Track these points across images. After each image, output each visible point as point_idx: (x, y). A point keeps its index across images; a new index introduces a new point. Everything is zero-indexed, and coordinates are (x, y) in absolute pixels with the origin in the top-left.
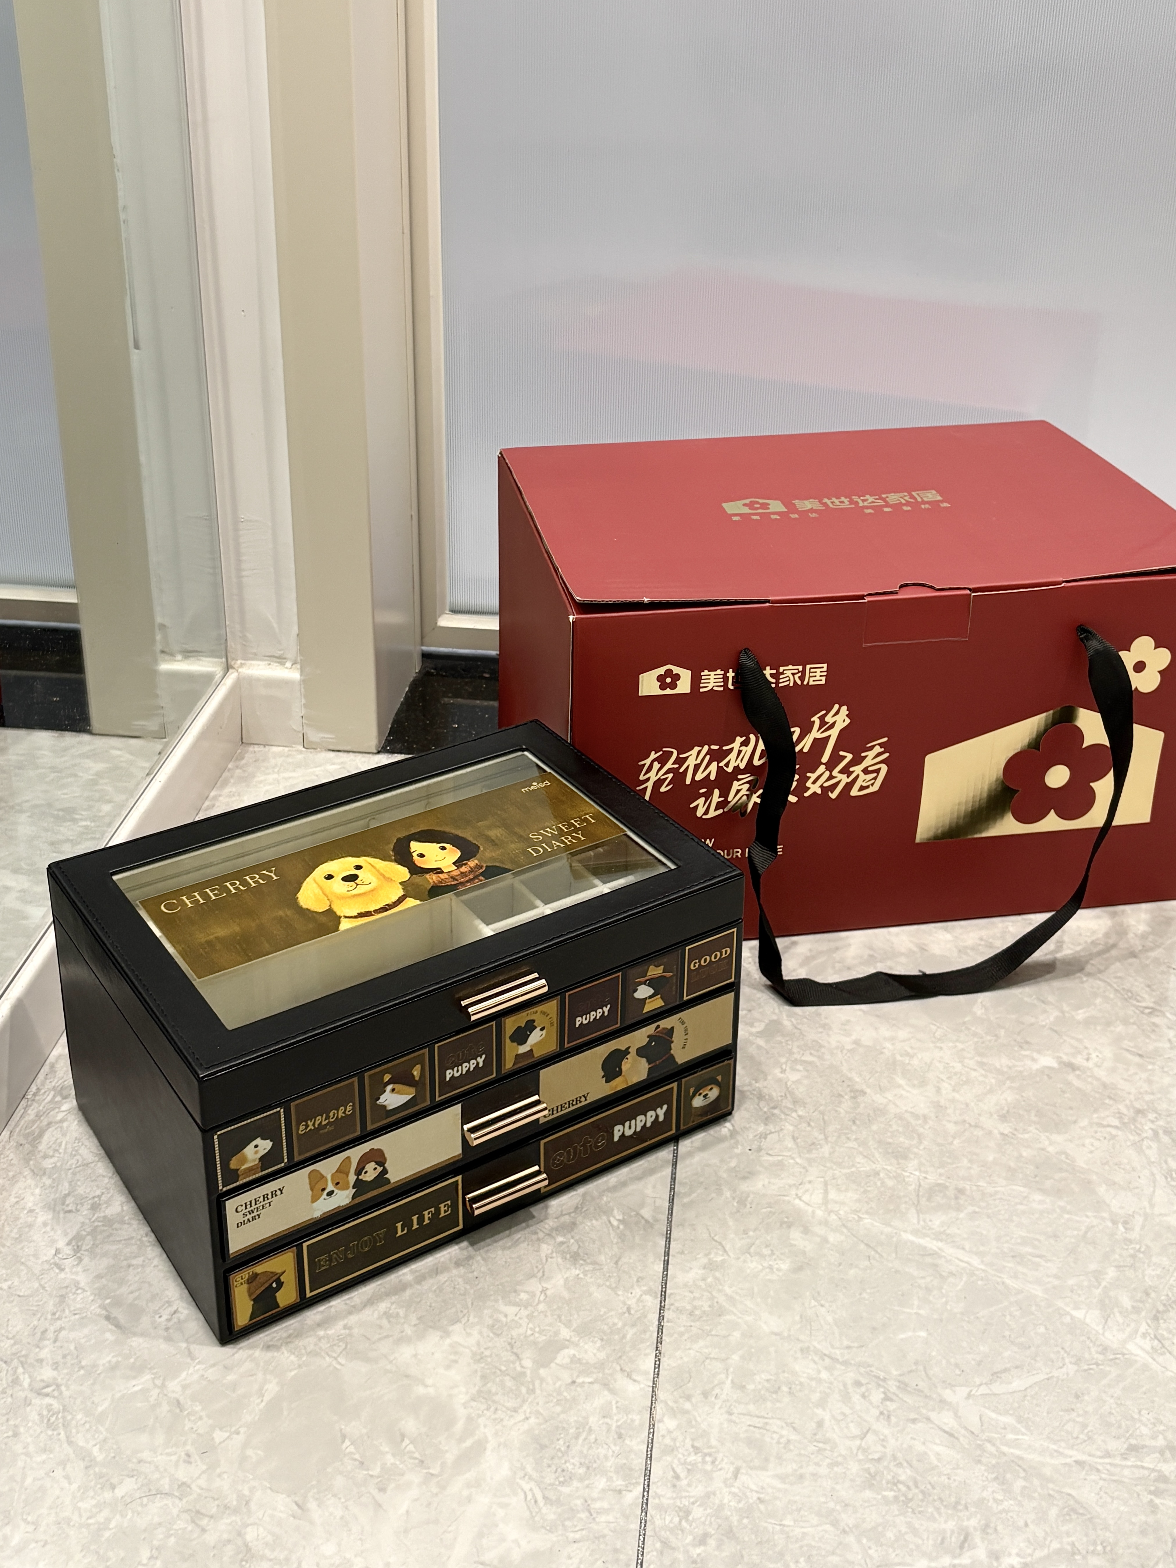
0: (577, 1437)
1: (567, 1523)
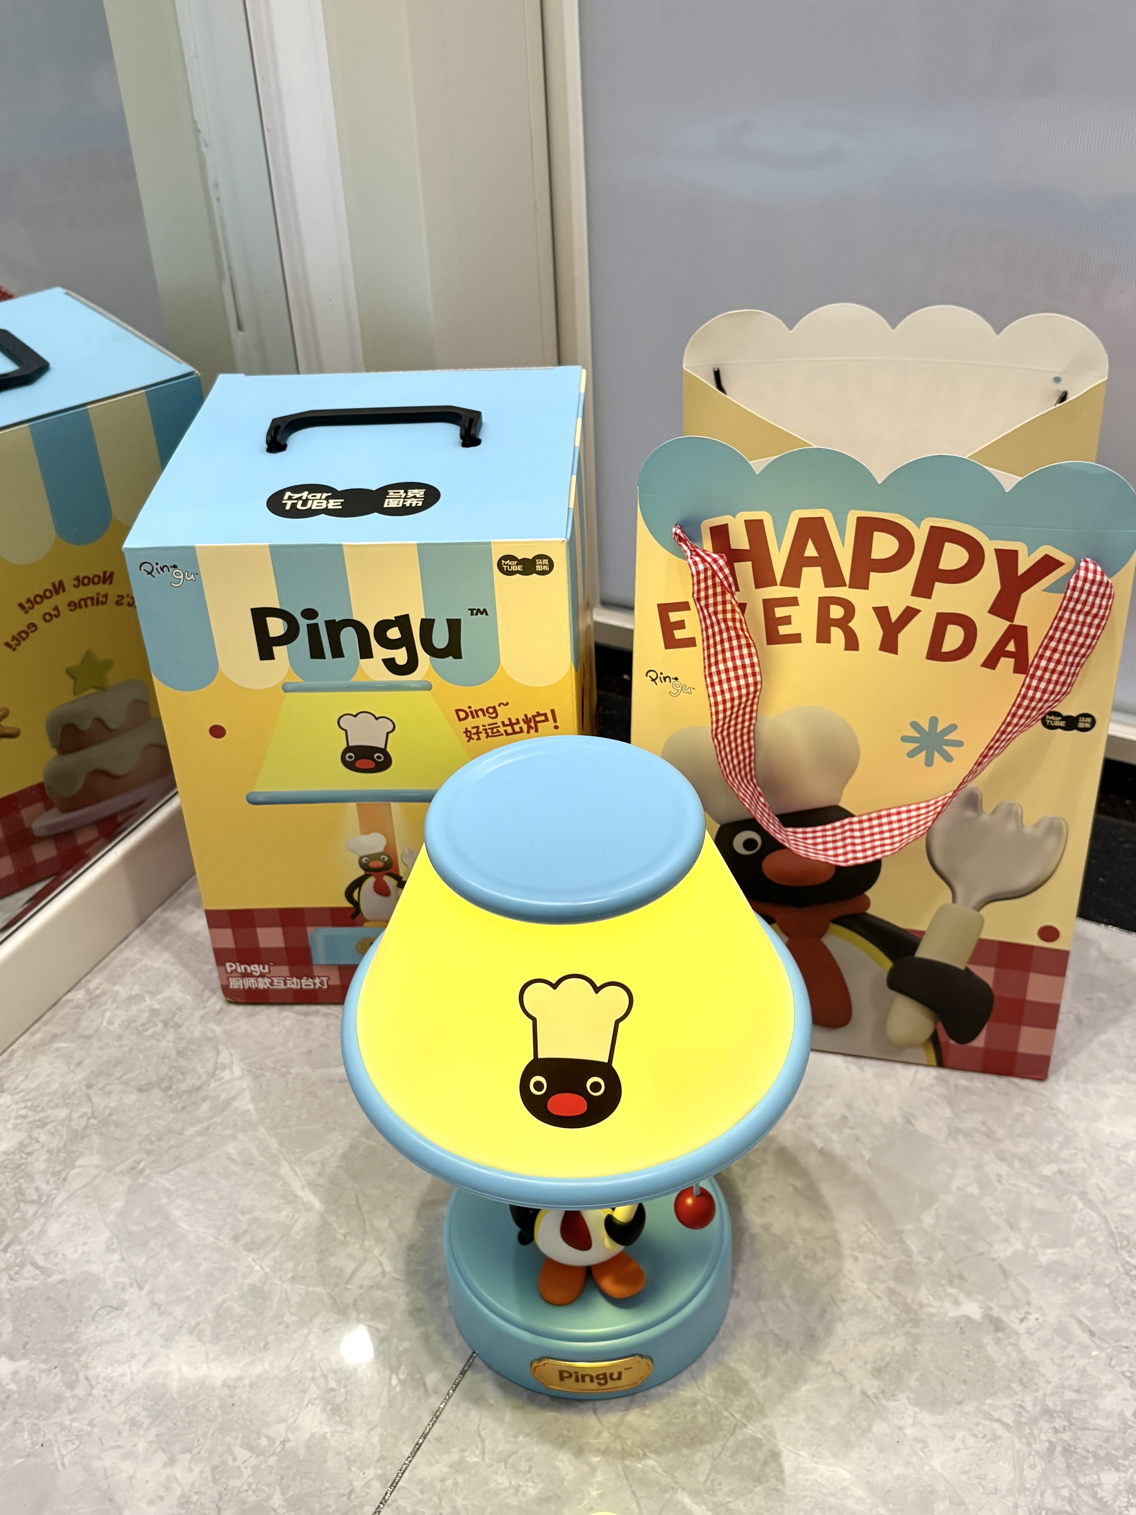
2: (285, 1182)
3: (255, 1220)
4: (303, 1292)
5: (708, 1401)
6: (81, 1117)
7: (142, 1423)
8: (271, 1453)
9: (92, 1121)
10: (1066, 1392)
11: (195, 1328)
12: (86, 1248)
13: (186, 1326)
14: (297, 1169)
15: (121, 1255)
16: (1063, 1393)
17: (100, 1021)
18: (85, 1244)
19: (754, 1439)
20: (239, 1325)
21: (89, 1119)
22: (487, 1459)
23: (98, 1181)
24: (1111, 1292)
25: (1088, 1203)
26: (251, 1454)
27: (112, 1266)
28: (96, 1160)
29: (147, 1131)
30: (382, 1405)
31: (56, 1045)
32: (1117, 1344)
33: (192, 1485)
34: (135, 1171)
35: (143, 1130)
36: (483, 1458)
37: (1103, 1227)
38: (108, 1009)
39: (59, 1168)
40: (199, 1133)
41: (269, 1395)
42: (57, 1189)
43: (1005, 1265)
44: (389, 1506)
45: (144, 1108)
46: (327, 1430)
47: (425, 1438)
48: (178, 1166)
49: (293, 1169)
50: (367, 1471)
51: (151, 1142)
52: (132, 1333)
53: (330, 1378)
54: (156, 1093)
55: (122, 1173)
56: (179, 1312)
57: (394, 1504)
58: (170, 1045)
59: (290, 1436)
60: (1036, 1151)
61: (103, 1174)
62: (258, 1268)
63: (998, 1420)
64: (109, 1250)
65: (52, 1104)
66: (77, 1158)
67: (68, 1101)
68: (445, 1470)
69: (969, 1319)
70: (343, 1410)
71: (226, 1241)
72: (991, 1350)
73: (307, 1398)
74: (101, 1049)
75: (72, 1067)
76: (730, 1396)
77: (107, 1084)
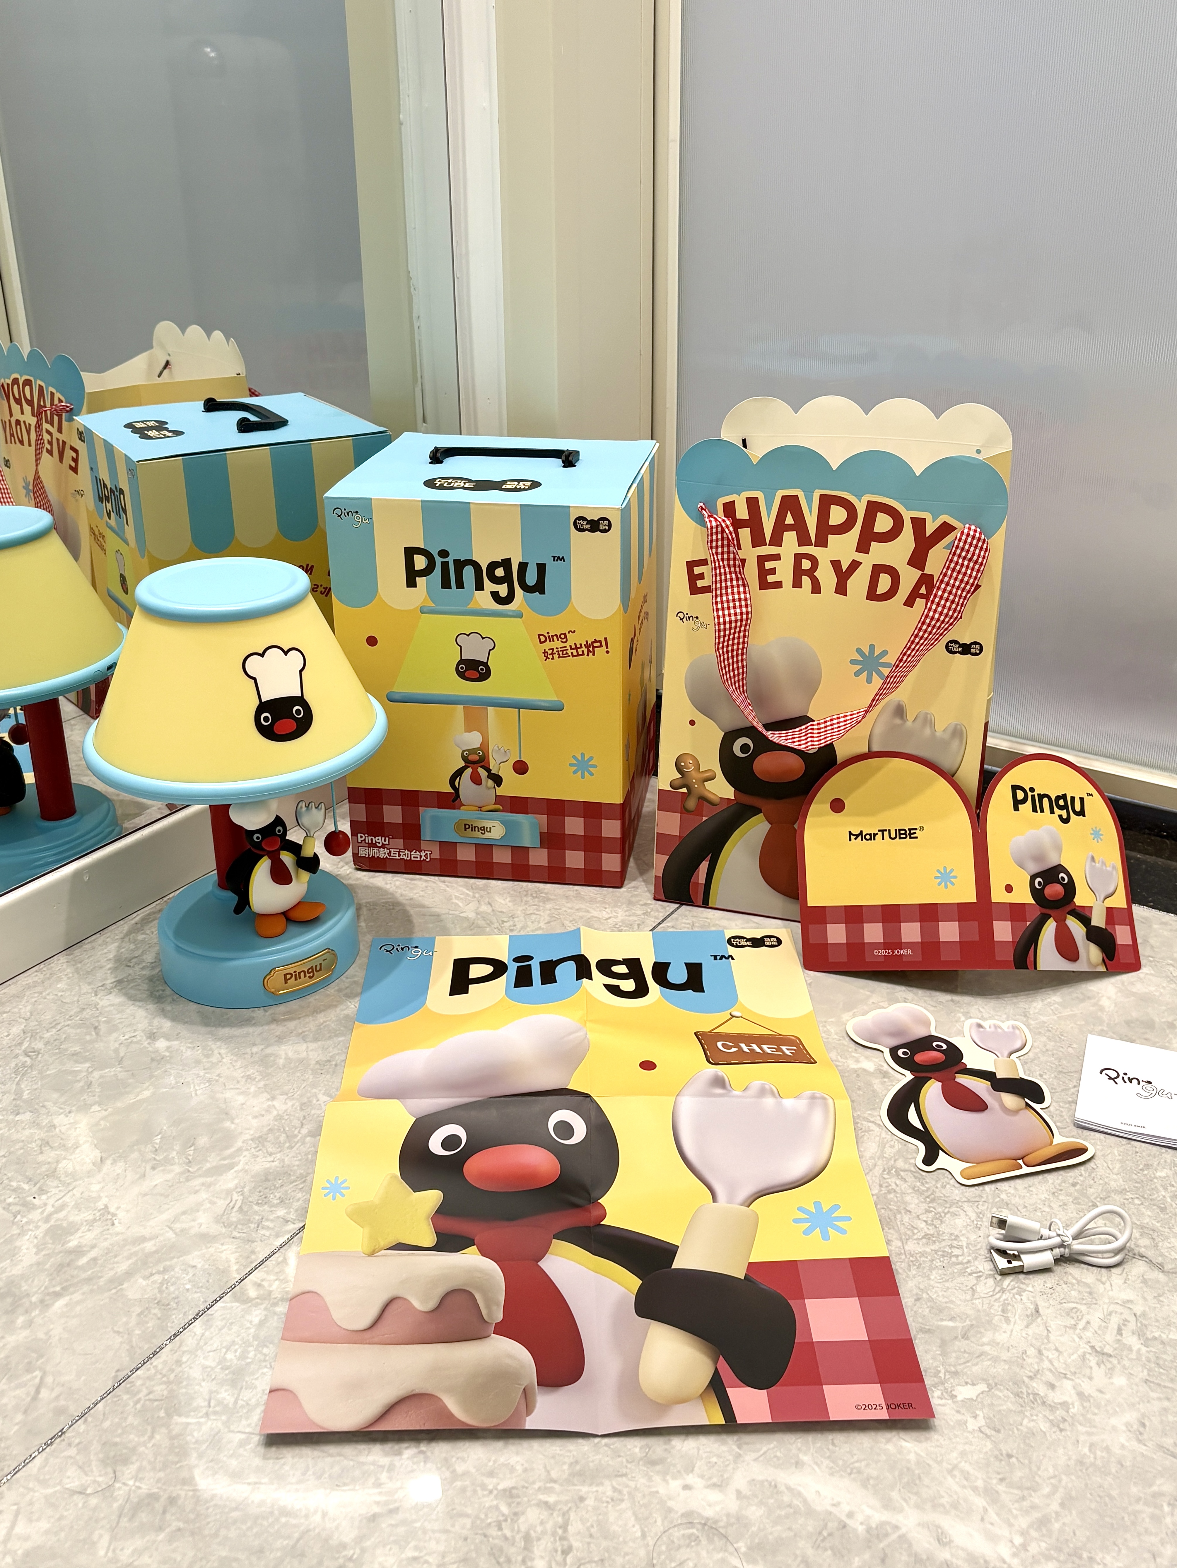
0: (291, 1183)
1: (240, 1227)
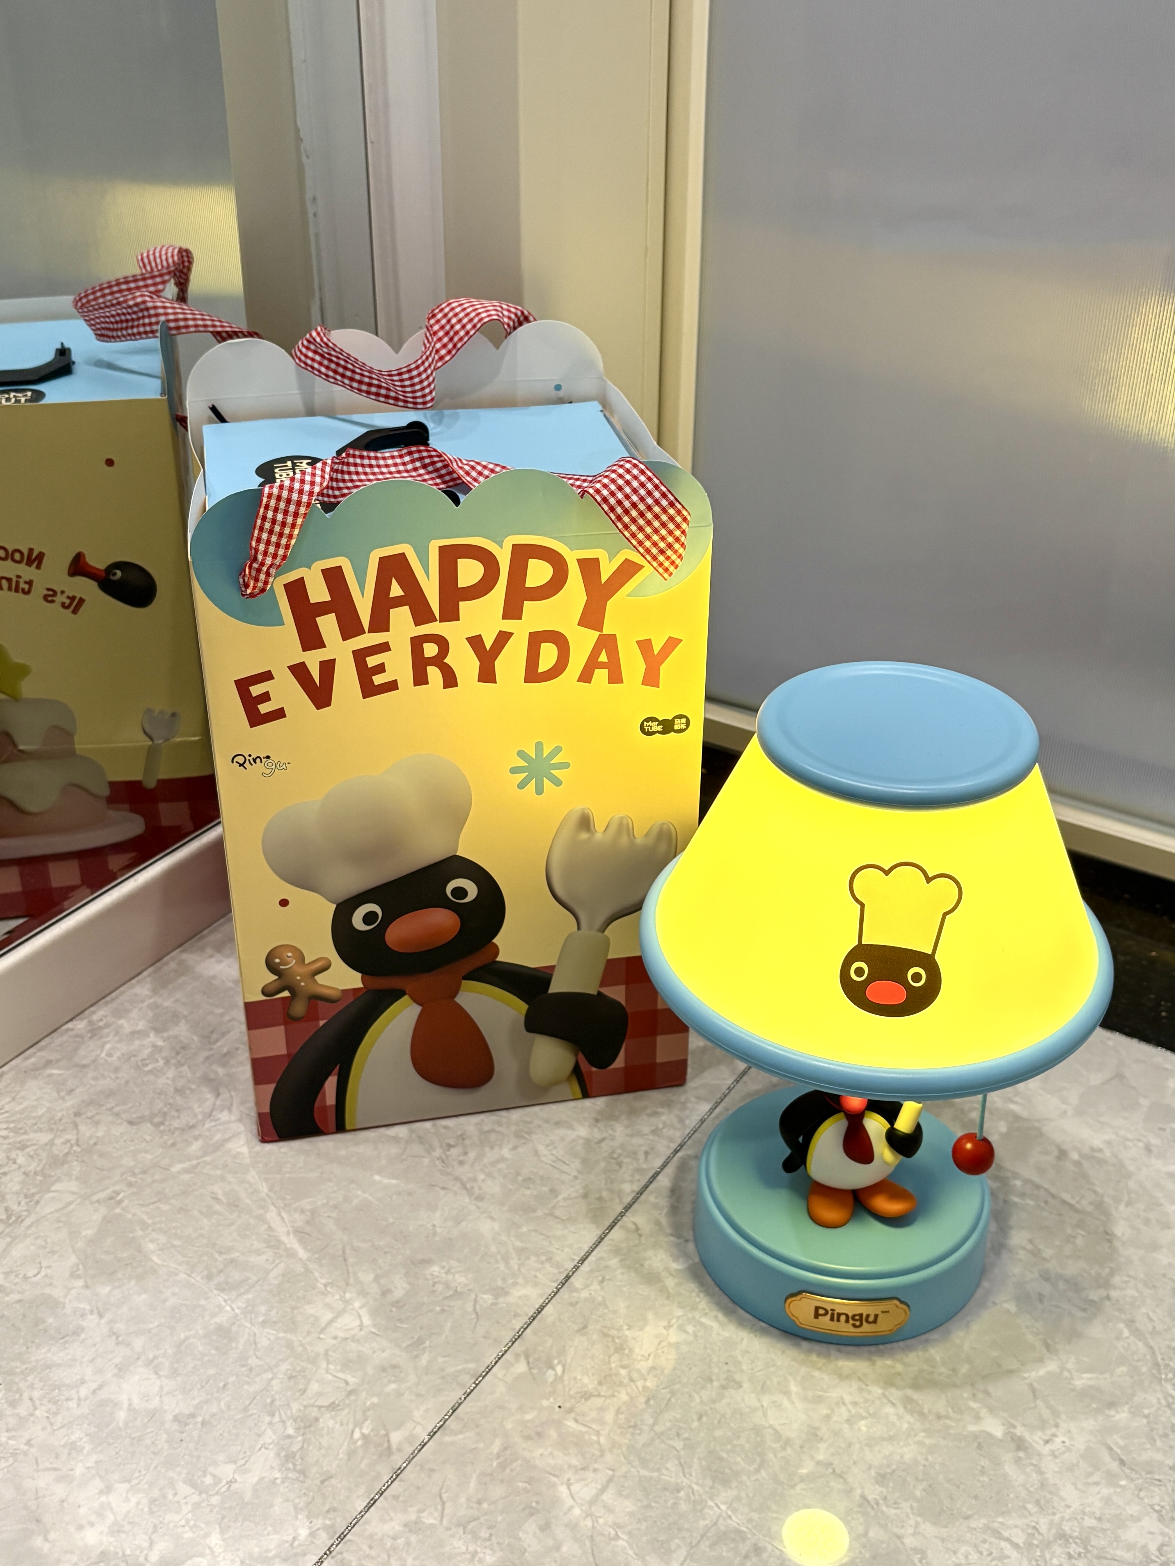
2: (269, 1227)
3: (232, 1261)
4: (272, 1337)
5: (693, 1489)
6: (65, 1143)
7: (83, 1448)
8: (215, 1491)
9: (75, 1148)
10: (1086, 1518)
11: (152, 1360)
12: (49, 1271)
13: (143, 1358)
14: (283, 1215)
15: (86, 1282)
16: (1083, 1519)
17: (98, 1052)
18: (49, 1267)
19: (738, 1532)
20: (199, 1363)
21: (72, 1147)
22: (445, 1522)
23: (72, 1207)
24: (1148, 1423)
25: (1137, 1333)
26: (193, 1491)
27: (74, 1292)
28: (73, 1186)
29: (132, 1164)
30: (341, 1456)
31: (48, 1071)
32: (1148, 1476)
33: (127, 1515)
34: (113, 1201)
35: (128, 1162)
36: (441, 1521)
37: (1148, 1357)
38: (108, 1042)
39: (33, 1191)
40: (186, 1171)
41: (221, 1435)
42: (28, 1211)
43: (1035, 1385)
44: (333, 1558)
45: (132, 1140)
46: (278, 1475)
47: (381, 1494)
48: (159, 1201)
49: (280, 1215)
50: (314, 1521)
51: (134, 1174)
52: (86, 1359)
53: (289, 1424)
54: (147, 1127)
55: (98, 1201)
56: (138, 1343)
57: (339, 1556)
58: (169, 1082)
59: (237, 1477)
60: (1084, 1274)
61: (79, 1200)
62: (228, 1308)
63: (1007, 1540)
64: (73, 1275)
65: (35, 1127)
66: (53, 1184)
67: (53, 1126)
68: (398, 1528)
69: (990, 1435)
70: (297, 1457)
71: (198, 1279)
72: (1009, 1468)
73: (261, 1442)
74: (95, 1079)
75: (62, 1094)
76: (717, 1485)
77: (97, 1114)
